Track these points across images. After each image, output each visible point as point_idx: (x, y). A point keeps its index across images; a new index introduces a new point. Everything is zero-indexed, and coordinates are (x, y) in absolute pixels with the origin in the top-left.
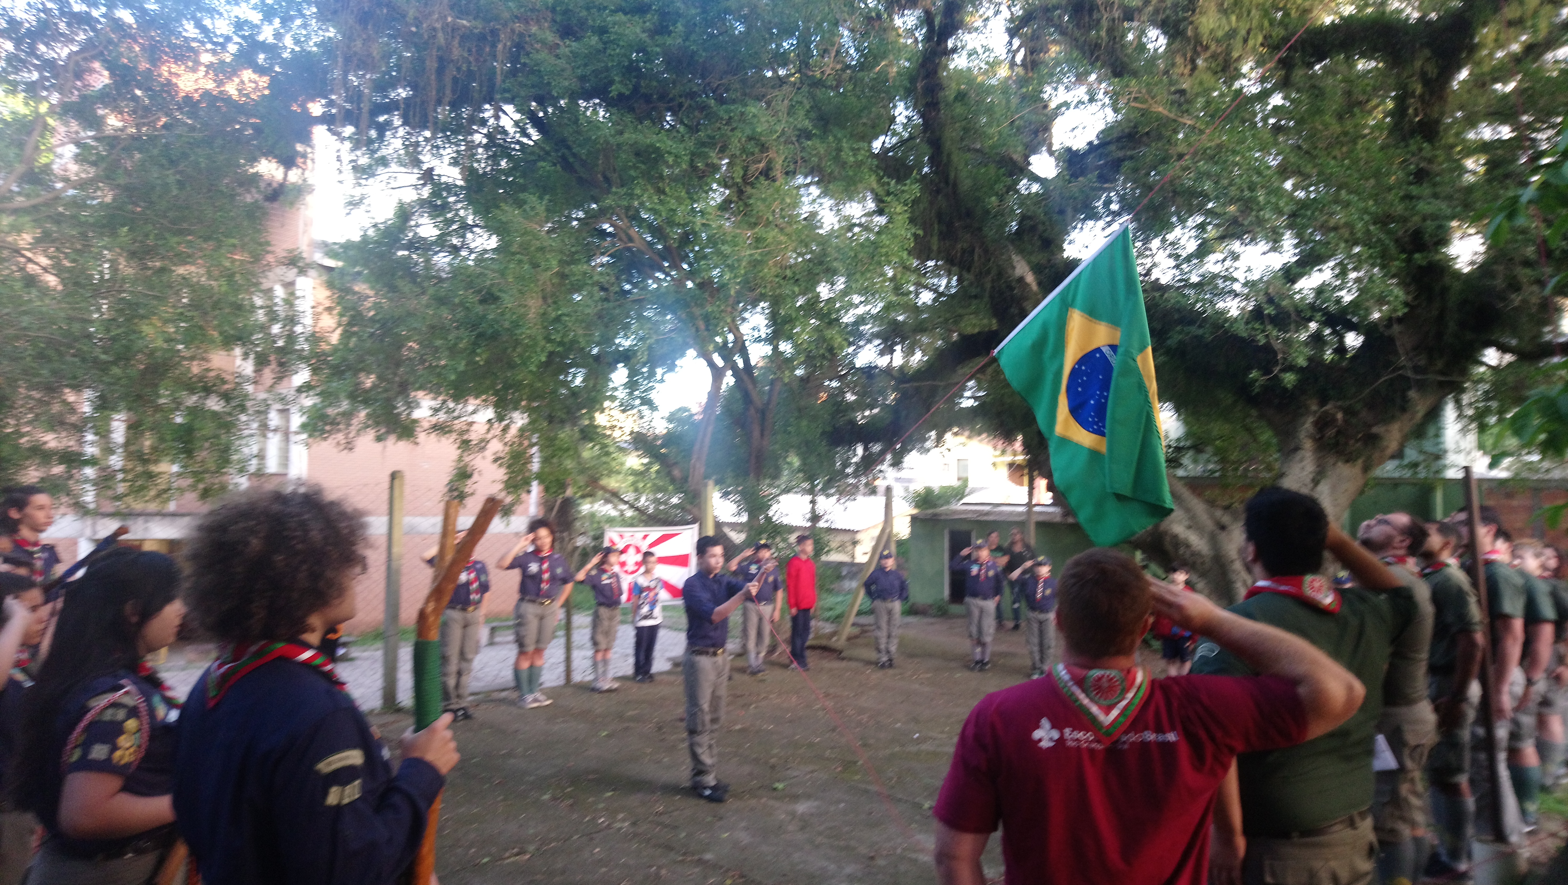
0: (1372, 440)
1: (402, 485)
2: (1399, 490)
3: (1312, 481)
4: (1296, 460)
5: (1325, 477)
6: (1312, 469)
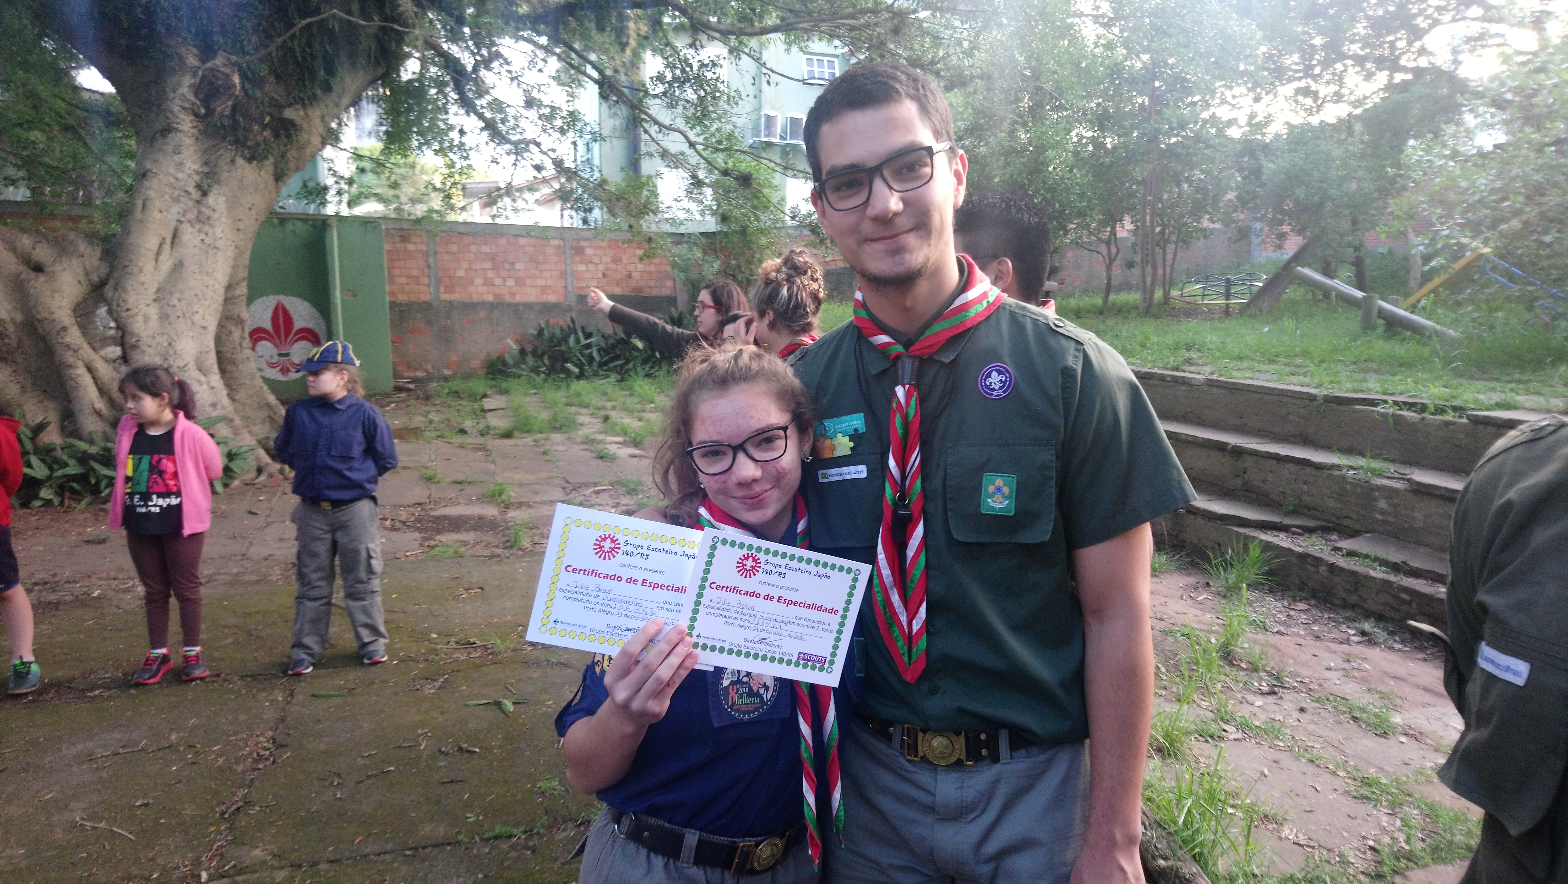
0: (285, 129)
2: (289, 226)
3: (198, 186)
4: (169, 149)
5: (219, 183)
6: (196, 167)
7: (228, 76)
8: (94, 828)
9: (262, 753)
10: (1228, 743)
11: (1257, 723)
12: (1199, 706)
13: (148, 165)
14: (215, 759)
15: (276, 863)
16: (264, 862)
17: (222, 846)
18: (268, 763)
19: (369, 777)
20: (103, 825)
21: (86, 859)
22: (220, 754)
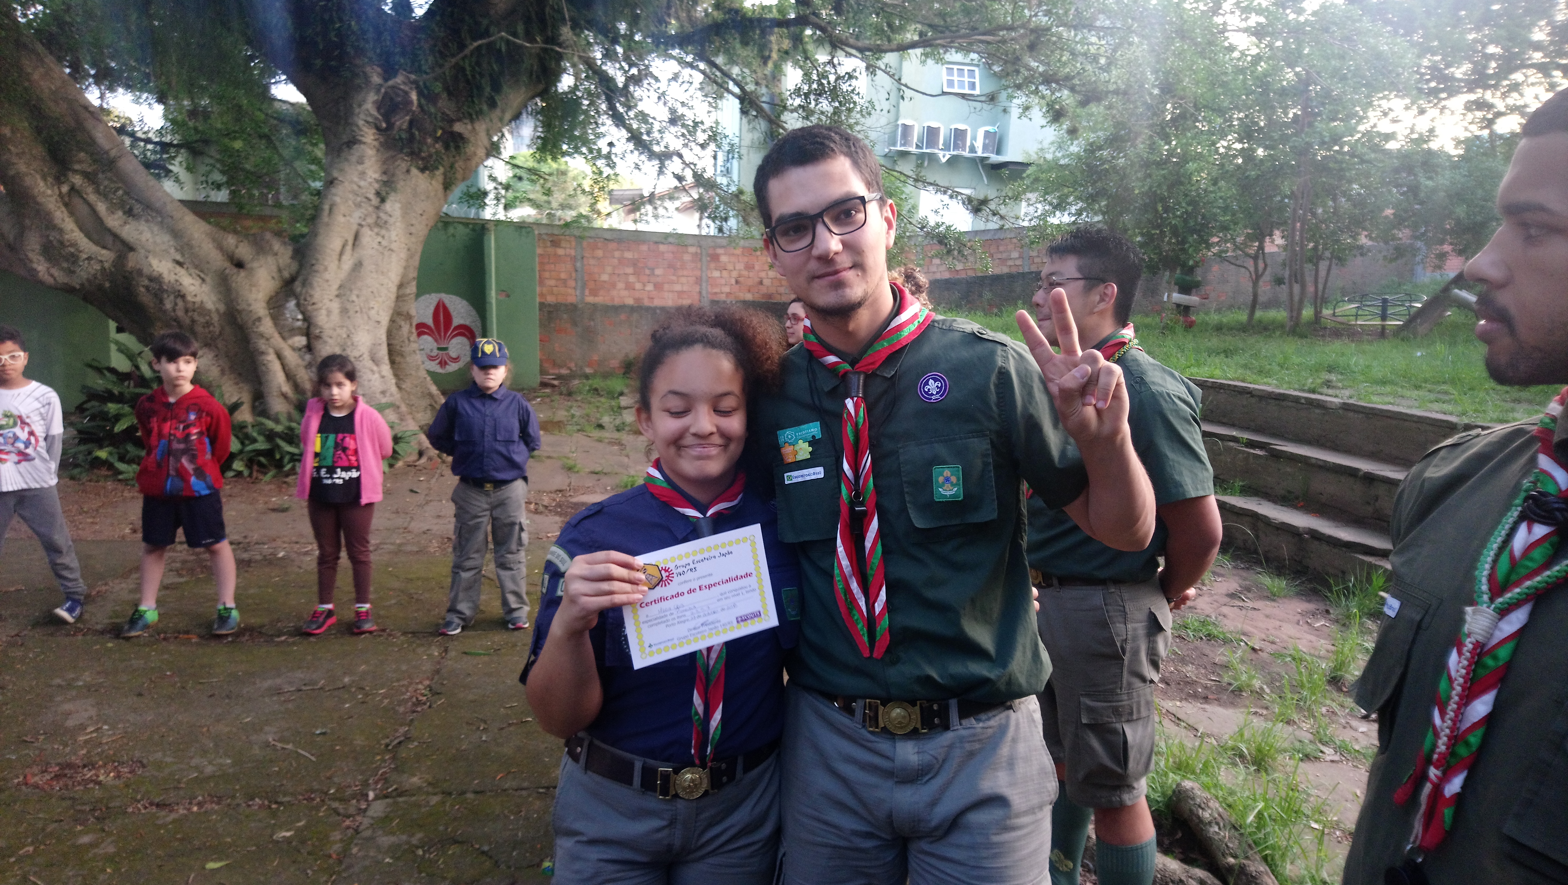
0: (454, 142)
2: (451, 230)
3: (378, 194)
4: (354, 159)
5: (395, 190)
6: (376, 176)
7: (406, 93)
8: (283, 749)
9: (421, 698)
10: (1324, 764)
11: (1357, 748)
12: (1299, 727)
13: (335, 174)
14: (381, 701)
15: (430, 789)
16: (420, 788)
17: (385, 773)
18: (425, 707)
19: (510, 725)
20: (290, 746)
21: (278, 773)
22: (385, 696)
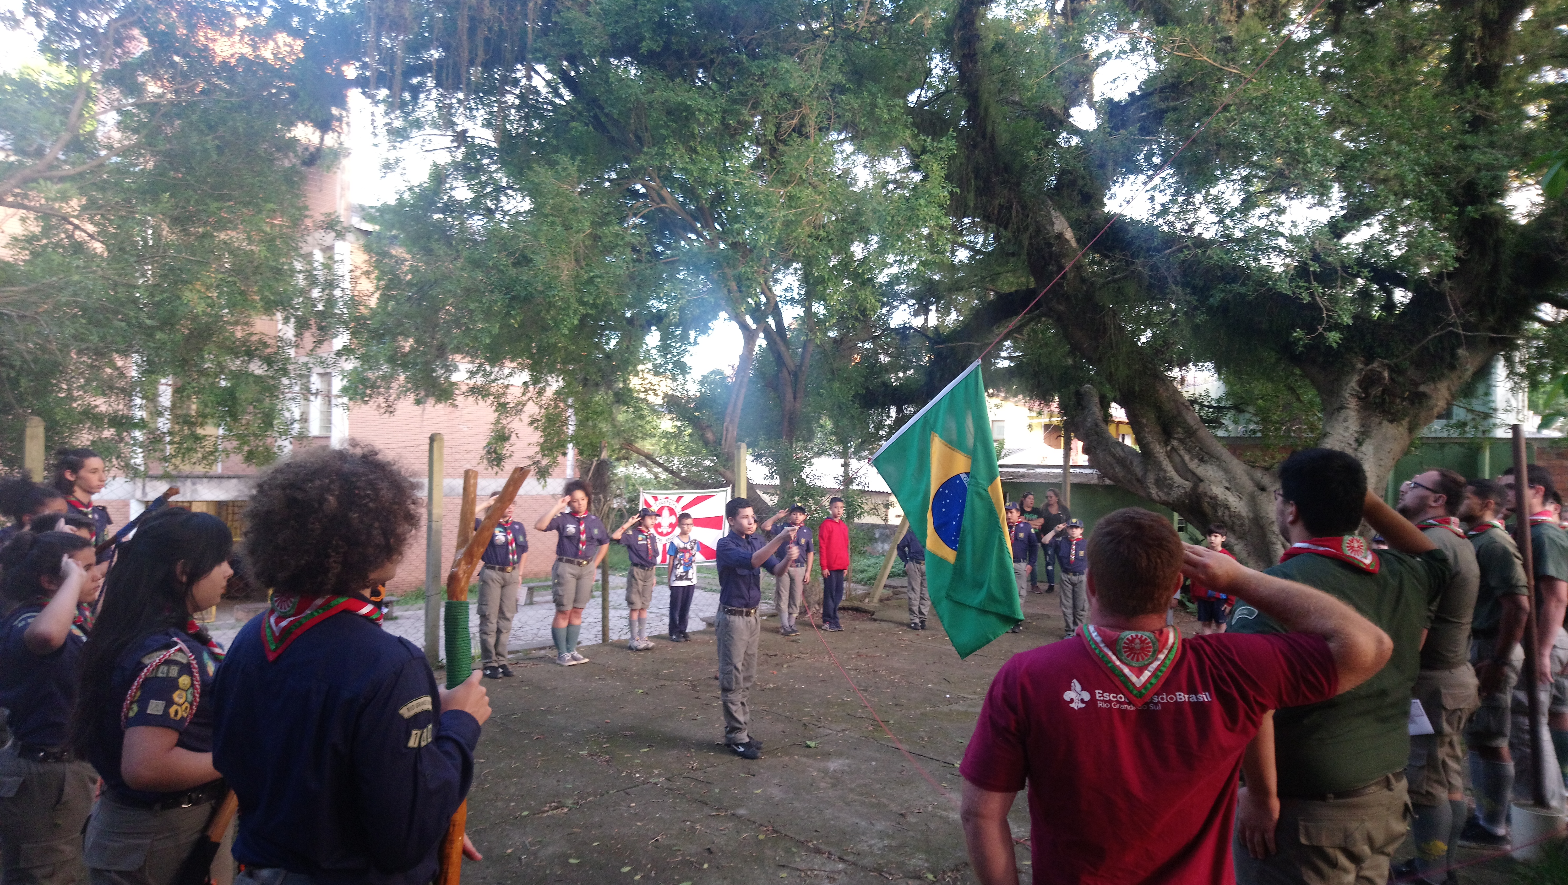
0: (1419, 399)
1: (441, 448)
2: (1447, 449)
3: (1357, 440)
